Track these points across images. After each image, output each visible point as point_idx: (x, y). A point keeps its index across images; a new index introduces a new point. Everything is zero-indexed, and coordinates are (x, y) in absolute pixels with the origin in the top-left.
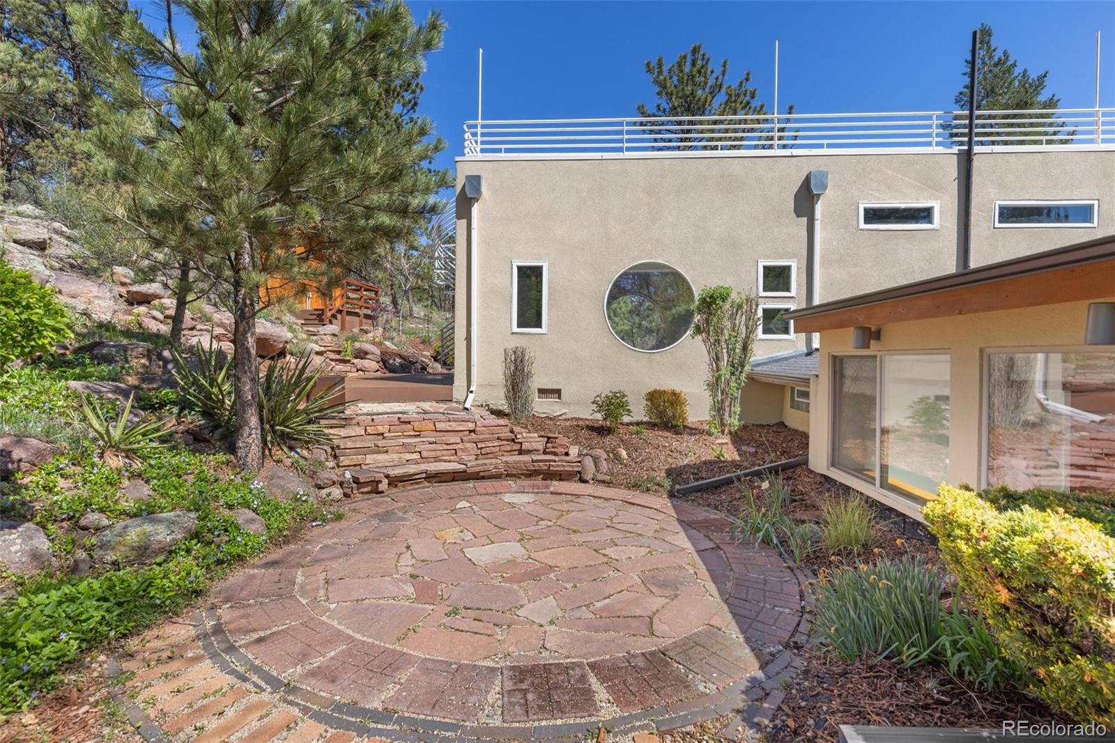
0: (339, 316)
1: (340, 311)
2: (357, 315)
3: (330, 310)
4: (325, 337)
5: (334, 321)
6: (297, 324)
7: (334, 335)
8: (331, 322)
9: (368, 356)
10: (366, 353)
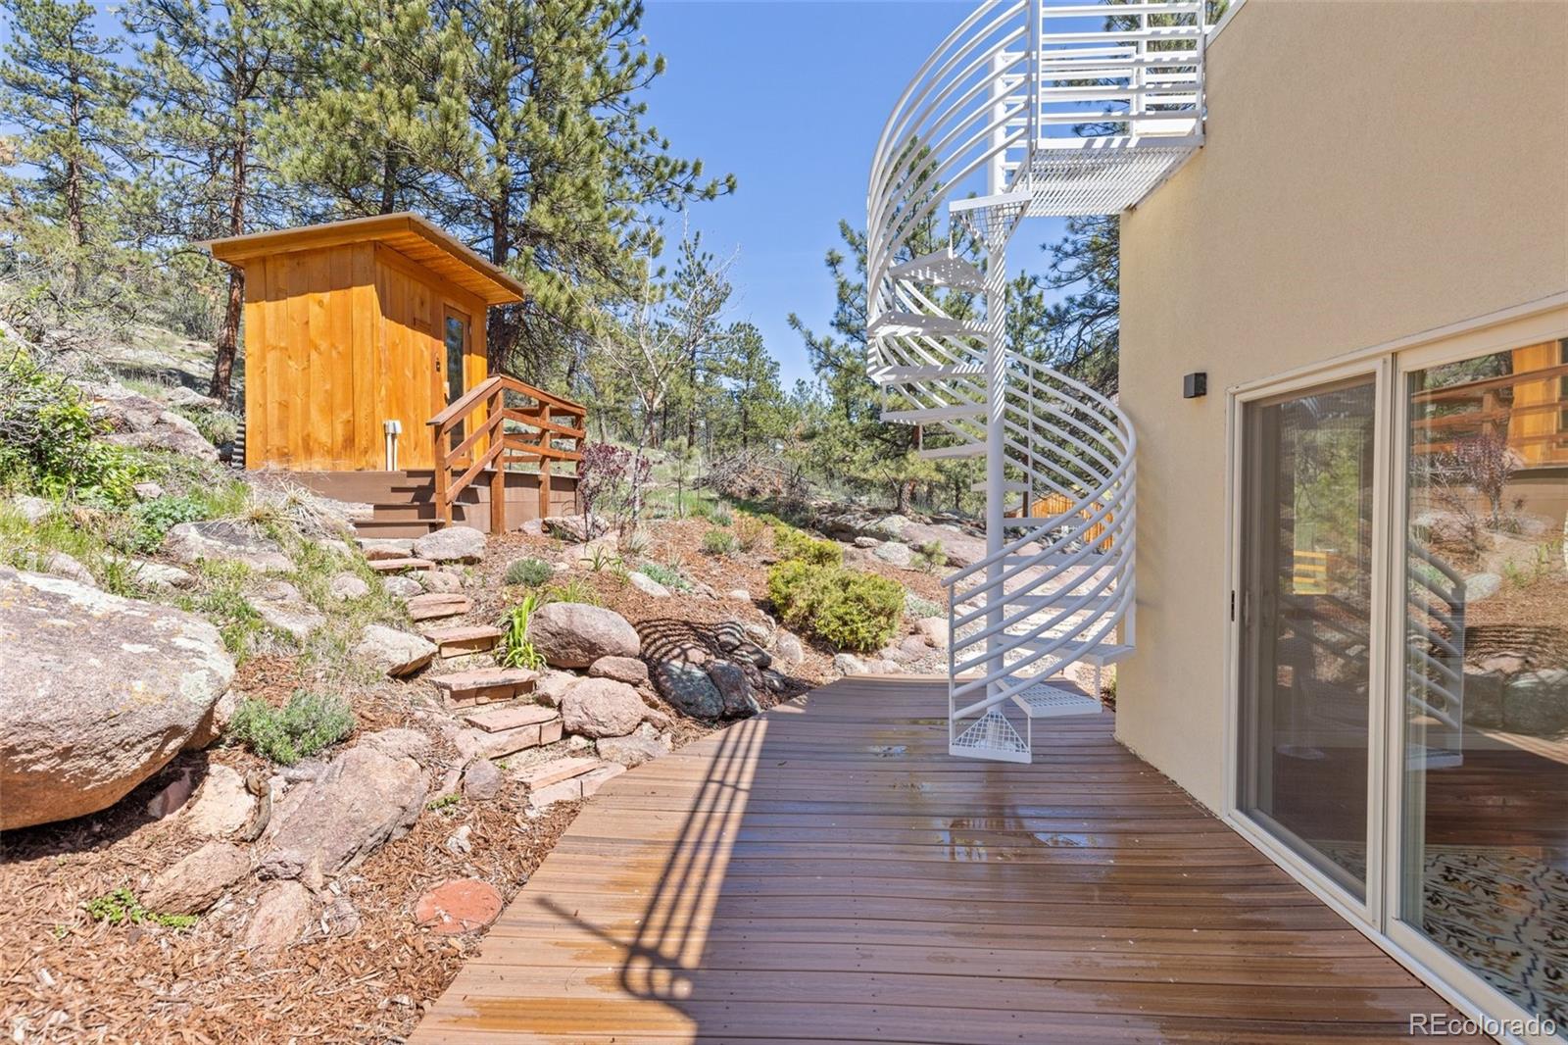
0: (484, 492)
1: (486, 477)
2: (532, 481)
3: (457, 474)
4: (434, 576)
5: (468, 508)
6: (335, 531)
7: (470, 561)
8: (458, 514)
9: (602, 664)
10: (594, 650)
